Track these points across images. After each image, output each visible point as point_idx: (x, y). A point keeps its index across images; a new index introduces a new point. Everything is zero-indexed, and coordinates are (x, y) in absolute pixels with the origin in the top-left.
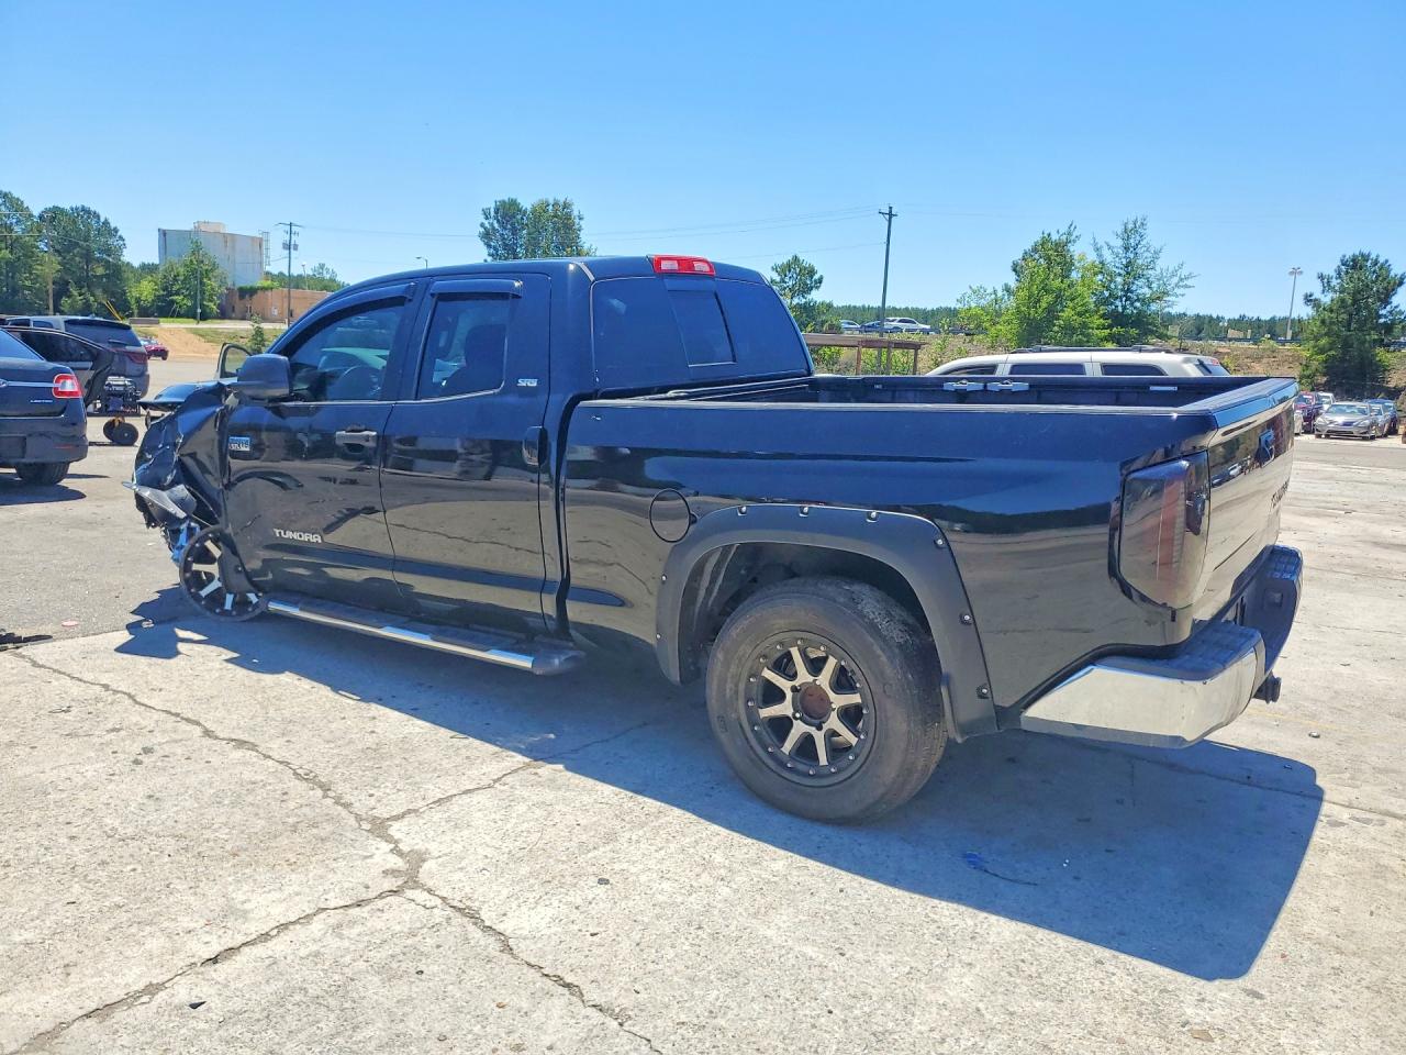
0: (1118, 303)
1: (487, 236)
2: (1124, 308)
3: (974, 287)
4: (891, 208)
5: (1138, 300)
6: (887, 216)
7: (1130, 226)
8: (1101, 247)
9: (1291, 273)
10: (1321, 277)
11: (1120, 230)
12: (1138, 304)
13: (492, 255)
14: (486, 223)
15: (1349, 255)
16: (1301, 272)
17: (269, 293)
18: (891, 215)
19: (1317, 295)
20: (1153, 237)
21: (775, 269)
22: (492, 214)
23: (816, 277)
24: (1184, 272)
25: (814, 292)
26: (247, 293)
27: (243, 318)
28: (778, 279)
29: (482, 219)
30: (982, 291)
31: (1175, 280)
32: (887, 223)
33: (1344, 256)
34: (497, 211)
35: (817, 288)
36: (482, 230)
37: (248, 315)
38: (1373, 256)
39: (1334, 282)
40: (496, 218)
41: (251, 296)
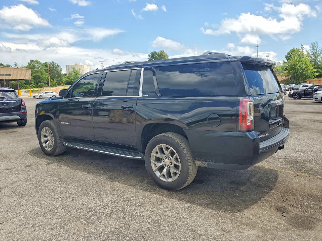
11: (311, 46)
14: (149, 58)
18: (258, 46)
22: (150, 56)
36: (149, 60)
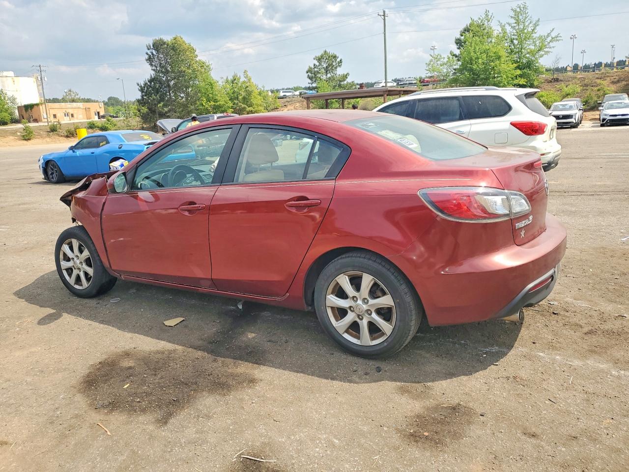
1: (150, 60)
2: (520, 58)
4: (384, 12)
5: (528, 53)
6: (383, 17)
8: (504, 24)
9: (571, 39)
12: (528, 55)
13: (154, 71)
14: (149, 52)
17: (41, 107)
18: (384, 15)
21: (315, 59)
23: (338, 60)
24: (553, 35)
25: (338, 69)
26: (29, 107)
27: (29, 122)
28: (317, 63)
29: (146, 50)
30: (439, 56)
31: (549, 39)
32: (383, 20)
34: (153, 46)
35: (340, 66)
36: (147, 57)
37: (31, 120)
40: (154, 49)
41: (31, 110)
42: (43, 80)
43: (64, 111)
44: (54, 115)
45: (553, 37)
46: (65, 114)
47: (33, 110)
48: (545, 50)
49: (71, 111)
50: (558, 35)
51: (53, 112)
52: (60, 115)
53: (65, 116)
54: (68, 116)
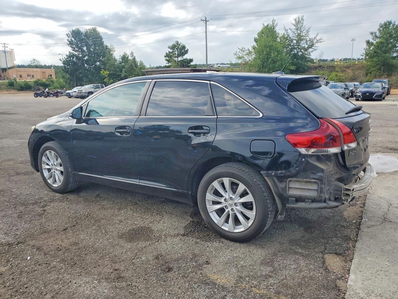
0: (295, 50)
1: (71, 43)
2: (298, 52)
3: (240, 48)
4: (206, 18)
6: (205, 22)
7: (297, 20)
8: (288, 29)
9: (352, 41)
10: (372, 33)
11: (294, 22)
12: (303, 50)
13: (73, 50)
15: (383, 23)
16: (355, 40)
17: (11, 70)
19: (371, 40)
20: (306, 24)
21: (169, 48)
22: (71, 36)
23: (186, 49)
24: (318, 38)
25: (186, 55)
27: (4, 79)
28: (171, 51)
29: (67, 38)
30: (244, 49)
31: (316, 40)
32: (205, 24)
33: (381, 24)
34: (72, 34)
35: (186, 53)
37: (6, 78)
38: (393, 22)
39: (378, 34)
40: (73, 37)
41: (6, 71)
42: (6, 53)
43: (27, 73)
44: (20, 75)
45: (318, 40)
46: (28, 75)
47: (7, 72)
48: (313, 48)
49: (32, 74)
50: (321, 38)
51: (19, 73)
52: (24, 75)
53: (28, 76)
54: (30, 76)
